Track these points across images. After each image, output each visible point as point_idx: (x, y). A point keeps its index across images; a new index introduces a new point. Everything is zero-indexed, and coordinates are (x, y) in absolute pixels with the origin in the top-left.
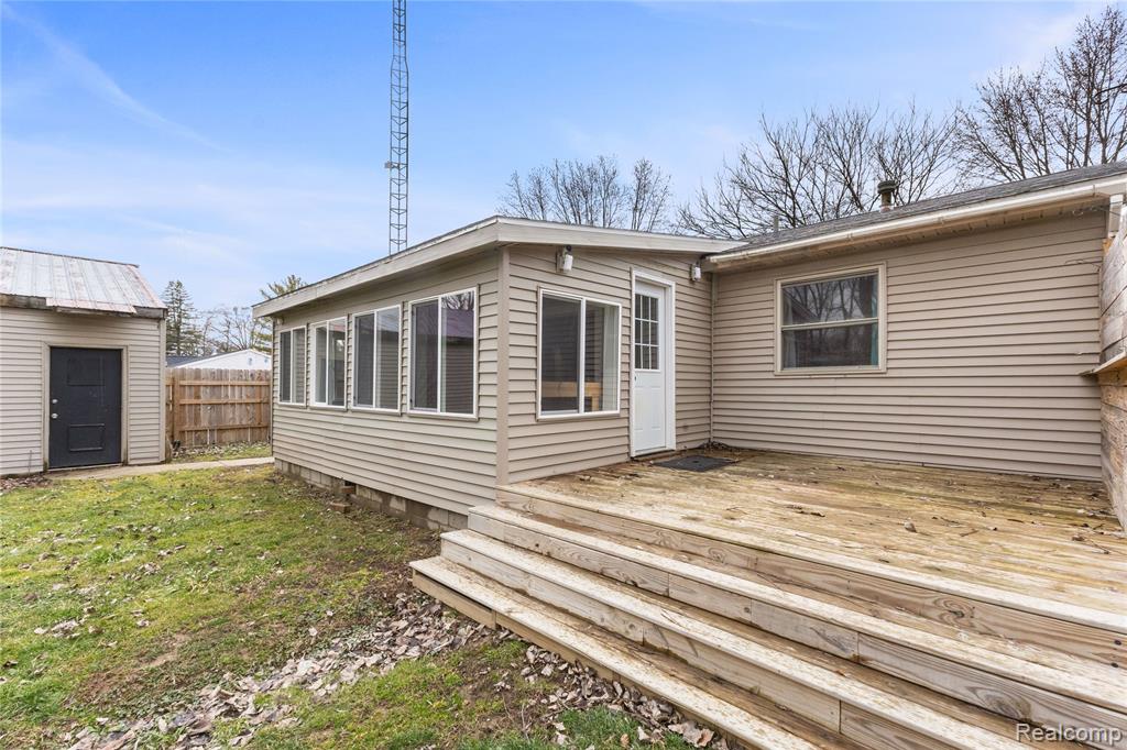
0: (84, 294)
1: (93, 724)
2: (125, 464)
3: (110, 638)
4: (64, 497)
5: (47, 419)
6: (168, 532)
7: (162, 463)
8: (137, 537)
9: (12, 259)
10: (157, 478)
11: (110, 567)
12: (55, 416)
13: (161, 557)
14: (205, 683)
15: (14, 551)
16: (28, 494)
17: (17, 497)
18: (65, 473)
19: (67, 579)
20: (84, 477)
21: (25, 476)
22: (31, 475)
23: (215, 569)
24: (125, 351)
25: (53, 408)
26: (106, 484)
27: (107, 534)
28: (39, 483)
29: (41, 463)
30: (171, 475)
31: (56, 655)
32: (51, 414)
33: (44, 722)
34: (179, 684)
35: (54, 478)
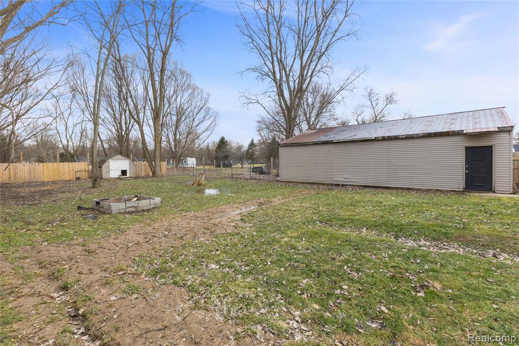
0: (478, 126)
1: (458, 243)
2: (494, 192)
3: (467, 230)
4: (467, 199)
5: (465, 173)
6: (498, 214)
7: (511, 194)
8: (486, 213)
9: (455, 117)
10: (505, 199)
11: (474, 217)
12: (467, 171)
13: (491, 220)
14: (490, 249)
15: (449, 208)
16: (457, 196)
17: (453, 196)
18: (470, 192)
19: (460, 217)
20: (476, 194)
21: (457, 191)
22: (459, 191)
23: (508, 227)
24: (494, 146)
25: (466, 169)
26: (483, 197)
27: (476, 210)
28: (461, 194)
29: (462, 188)
30: (512, 198)
31: (452, 229)
32: (466, 170)
33: (447, 238)
34: (482, 246)
35: (466, 193)
